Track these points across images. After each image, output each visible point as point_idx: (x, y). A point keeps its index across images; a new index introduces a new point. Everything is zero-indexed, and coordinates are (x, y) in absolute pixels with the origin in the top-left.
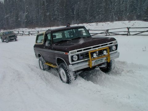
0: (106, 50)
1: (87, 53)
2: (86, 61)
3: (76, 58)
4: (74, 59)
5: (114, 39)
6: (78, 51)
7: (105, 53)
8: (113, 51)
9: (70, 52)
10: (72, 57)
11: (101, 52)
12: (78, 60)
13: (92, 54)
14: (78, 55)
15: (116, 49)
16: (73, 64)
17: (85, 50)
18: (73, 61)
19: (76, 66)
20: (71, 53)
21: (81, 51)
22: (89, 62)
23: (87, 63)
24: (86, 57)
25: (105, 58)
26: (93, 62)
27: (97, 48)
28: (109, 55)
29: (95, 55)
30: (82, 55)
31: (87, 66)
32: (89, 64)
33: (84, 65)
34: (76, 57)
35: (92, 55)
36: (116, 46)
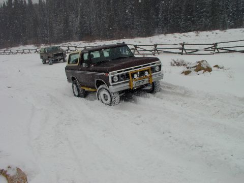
0: (148, 70)
1: (128, 74)
2: (127, 82)
3: (116, 79)
4: (114, 80)
5: (157, 59)
6: (118, 72)
7: (146, 73)
8: (156, 71)
9: (110, 73)
10: (112, 78)
11: (142, 73)
12: (119, 81)
13: (133, 74)
14: (118, 76)
15: (160, 70)
16: (113, 85)
17: (125, 71)
18: (113, 82)
20: (112, 74)
21: (121, 71)
22: (130, 83)
23: (128, 84)
24: (127, 78)
25: (147, 79)
26: (134, 83)
27: (138, 69)
28: (151, 76)
29: (136, 76)
30: (122, 76)
31: (128, 88)
32: (130, 86)
33: (125, 86)
34: (117, 77)
35: (133, 76)
36: (160, 66)
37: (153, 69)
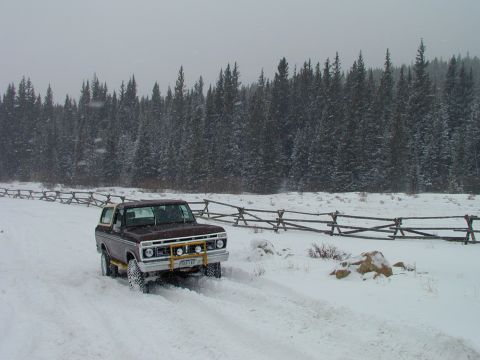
0: (201, 245)
1: (168, 248)
2: (166, 260)
3: (150, 253)
4: (148, 255)
5: (221, 230)
6: (154, 243)
7: (198, 250)
8: (217, 248)
9: (141, 242)
10: (144, 251)
11: (192, 248)
12: (154, 256)
14: (154, 249)
15: (224, 246)
16: (145, 262)
17: (165, 242)
18: (145, 256)
19: (148, 265)
20: (144, 245)
21: (160, 243)
22: (171, 262)
23: (168, 262)
25: (200, 259)
26: (178, 262)
27: (186, 242)
28: (207, 255)
29: (180, 252)
30: (160, 249)
32: (170, 265)
33: (162, 265)
34: (151, 251)
35: (175, 252)
36: (225, 241)
37: (211, 245)
